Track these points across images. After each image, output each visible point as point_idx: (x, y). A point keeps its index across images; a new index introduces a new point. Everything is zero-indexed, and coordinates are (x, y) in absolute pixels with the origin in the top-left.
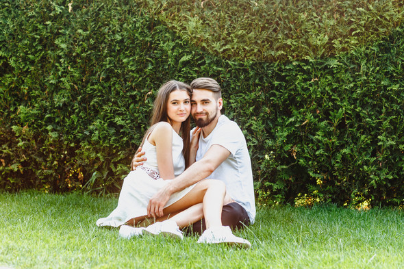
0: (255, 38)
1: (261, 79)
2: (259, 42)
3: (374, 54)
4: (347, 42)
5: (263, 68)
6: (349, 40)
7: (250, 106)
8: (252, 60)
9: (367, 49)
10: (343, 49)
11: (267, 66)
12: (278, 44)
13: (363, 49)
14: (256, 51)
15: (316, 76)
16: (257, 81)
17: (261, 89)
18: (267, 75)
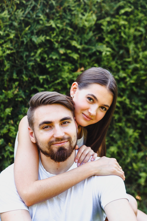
0: (10, 18)
1: (19, 73)
2: (16, 24)
3: (141, 36)
4: (114, 23)
5: (22, 58)
6: (117, 20)
7: (5, 108)
8: (8, 49)
9: (136, 30)
10: (112, 32)
11: (26, 56)
12: (39, 27)
13: (132, 30)
14: (12, 36)
15: (82, 65)
16: (15, 76)
17: (19, 85)
18: (26, 68)
